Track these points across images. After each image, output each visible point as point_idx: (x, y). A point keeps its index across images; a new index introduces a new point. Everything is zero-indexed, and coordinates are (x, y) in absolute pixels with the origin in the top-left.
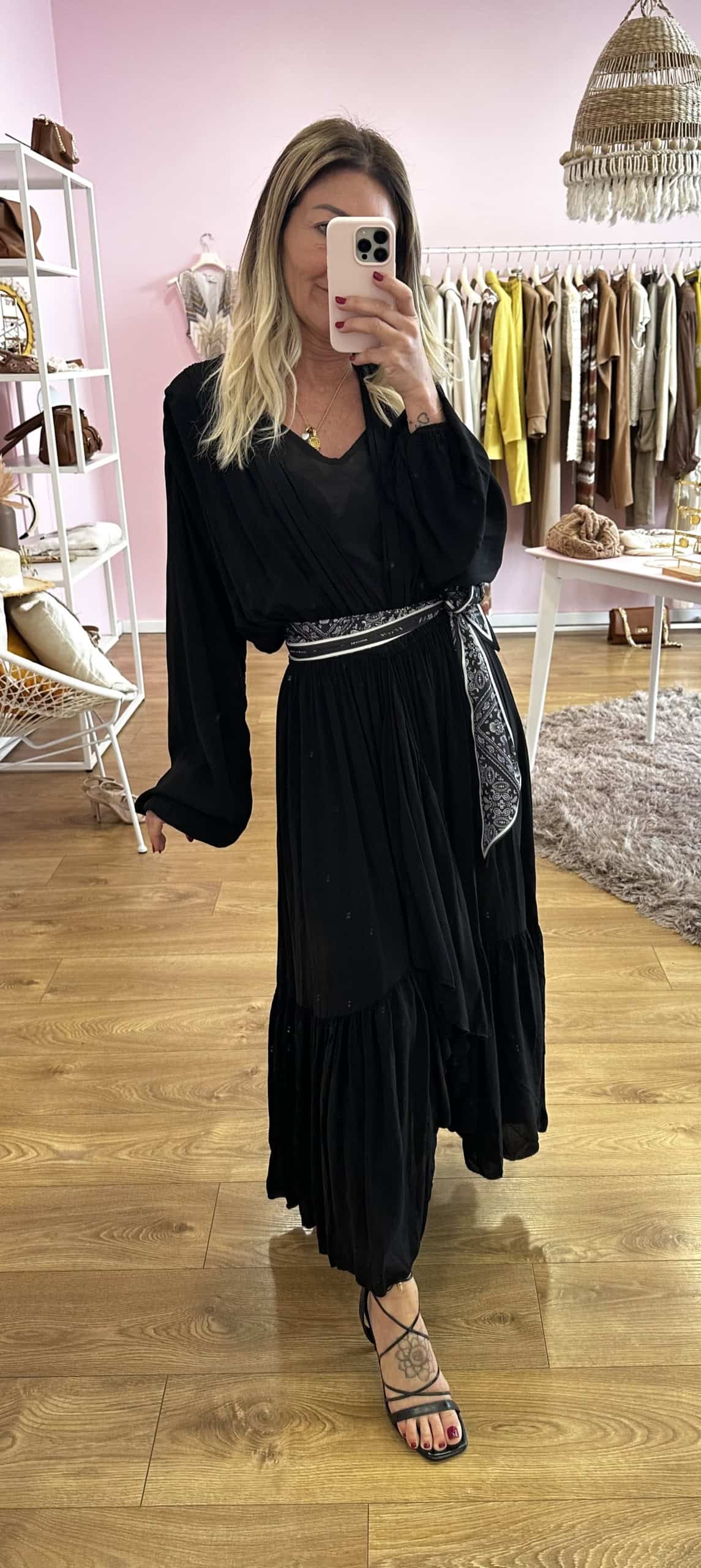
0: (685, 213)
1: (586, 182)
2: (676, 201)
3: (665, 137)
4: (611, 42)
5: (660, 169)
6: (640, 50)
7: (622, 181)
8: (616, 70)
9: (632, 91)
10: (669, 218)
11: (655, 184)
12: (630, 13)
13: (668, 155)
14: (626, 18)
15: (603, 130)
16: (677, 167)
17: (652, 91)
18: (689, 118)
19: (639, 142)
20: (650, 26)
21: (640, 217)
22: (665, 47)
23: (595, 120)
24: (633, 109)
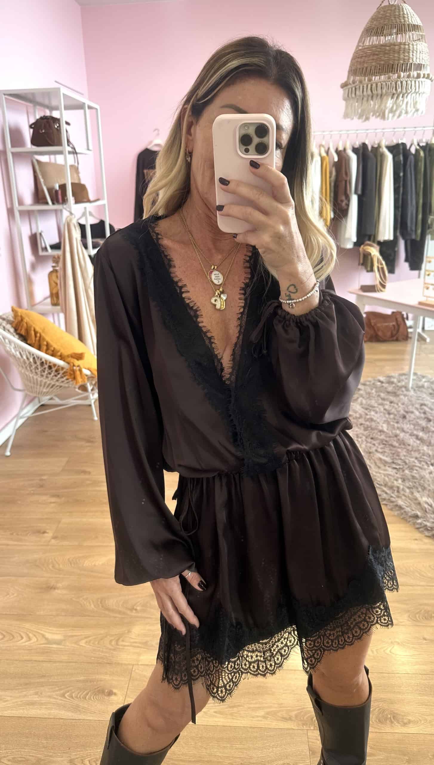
1: (358, 97)
3: (405, 71)
4: (373, 18)
5: (401, 89)
6: (390, 22)
7: (380, 96)
8: (376, 34)
9: (385, 46)
11: (398, 98)
13: (407, 81)
14: (381, 5)
15: (369, 69)
17: (398, 45)
18: (418, 60)
19: (390, 74)
23: (363, 62)
24: (387, 56)
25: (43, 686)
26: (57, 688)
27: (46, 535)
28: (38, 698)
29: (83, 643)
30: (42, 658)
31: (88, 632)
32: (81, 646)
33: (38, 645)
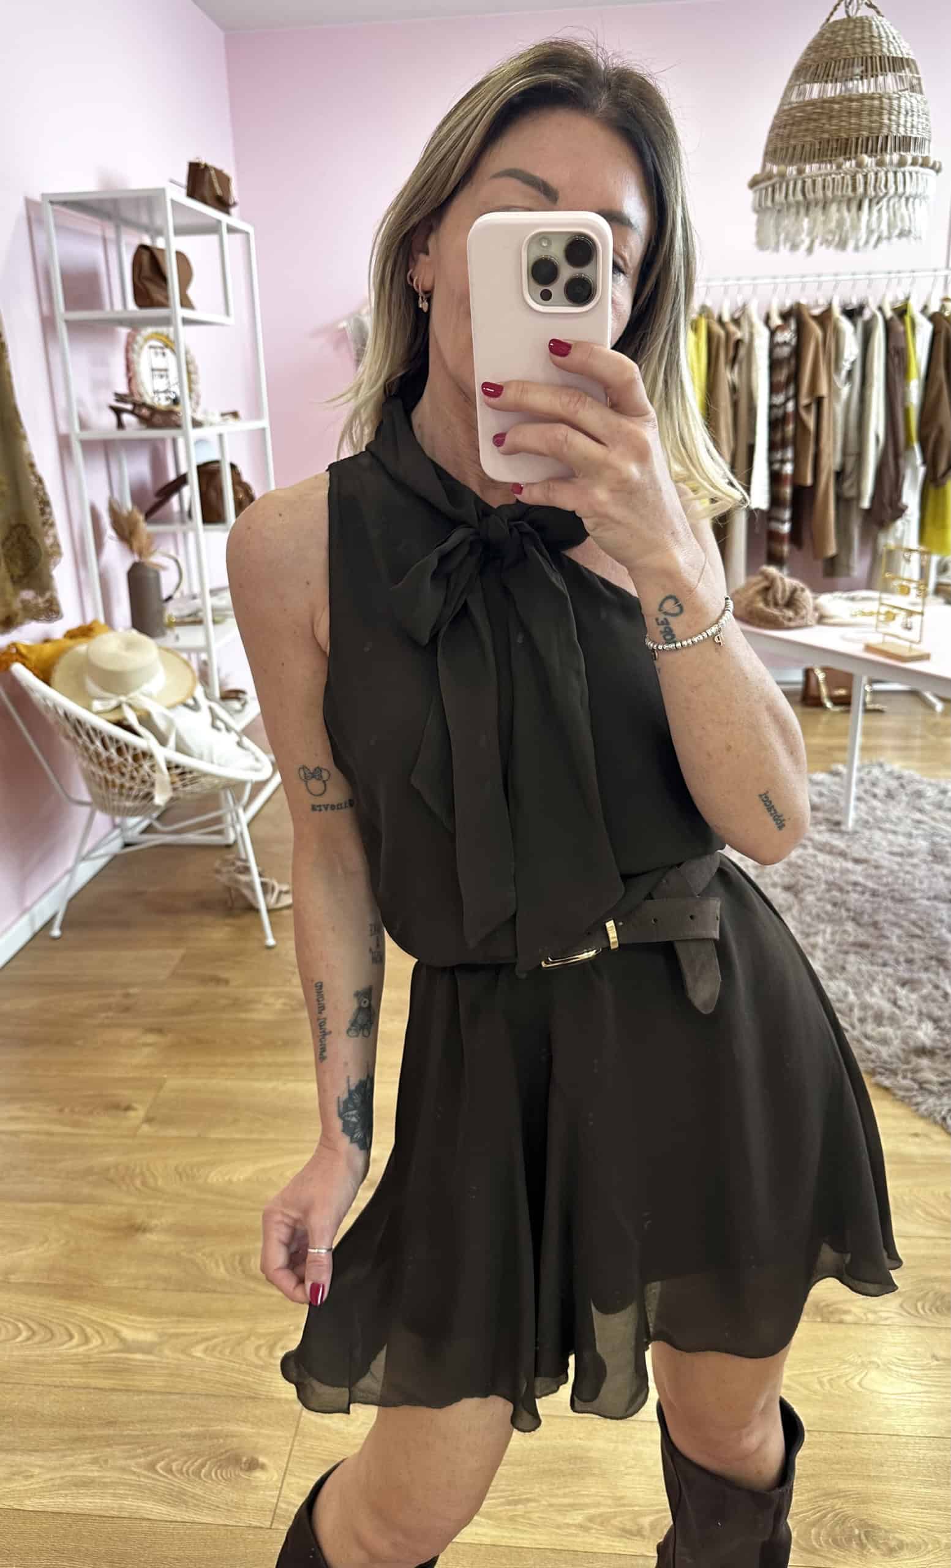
0: (895, 240)
1: (778, 208)
2: (884, 227)
3: (872, 153)
4: (809, 48)
5: (865, 189)
6: (844, 55)
7: (821, 205)
8: (815, 78)
9: (832, 101)
10: (876, 246)
11: (860, 207)
12: (832, 14)
13: (876, 174)
14: (828, 20)
15: (799, 148)
16: (886, 186)
17: (857, 100)
18: (902, 129)
19: (841, 159)
20: (855, 27)
21: (842, 245)
22: (873, 50)
23: (789, 136)
24: (834, 121)
25: (109, 1446)
26: (140, 1451)
27: (132, 1114)
28: (98, 1471)
29: (198, 1352)
30: (112, 1382)
31: (209, 1328)
32: (193, 1357)
33: (104, 1353)
